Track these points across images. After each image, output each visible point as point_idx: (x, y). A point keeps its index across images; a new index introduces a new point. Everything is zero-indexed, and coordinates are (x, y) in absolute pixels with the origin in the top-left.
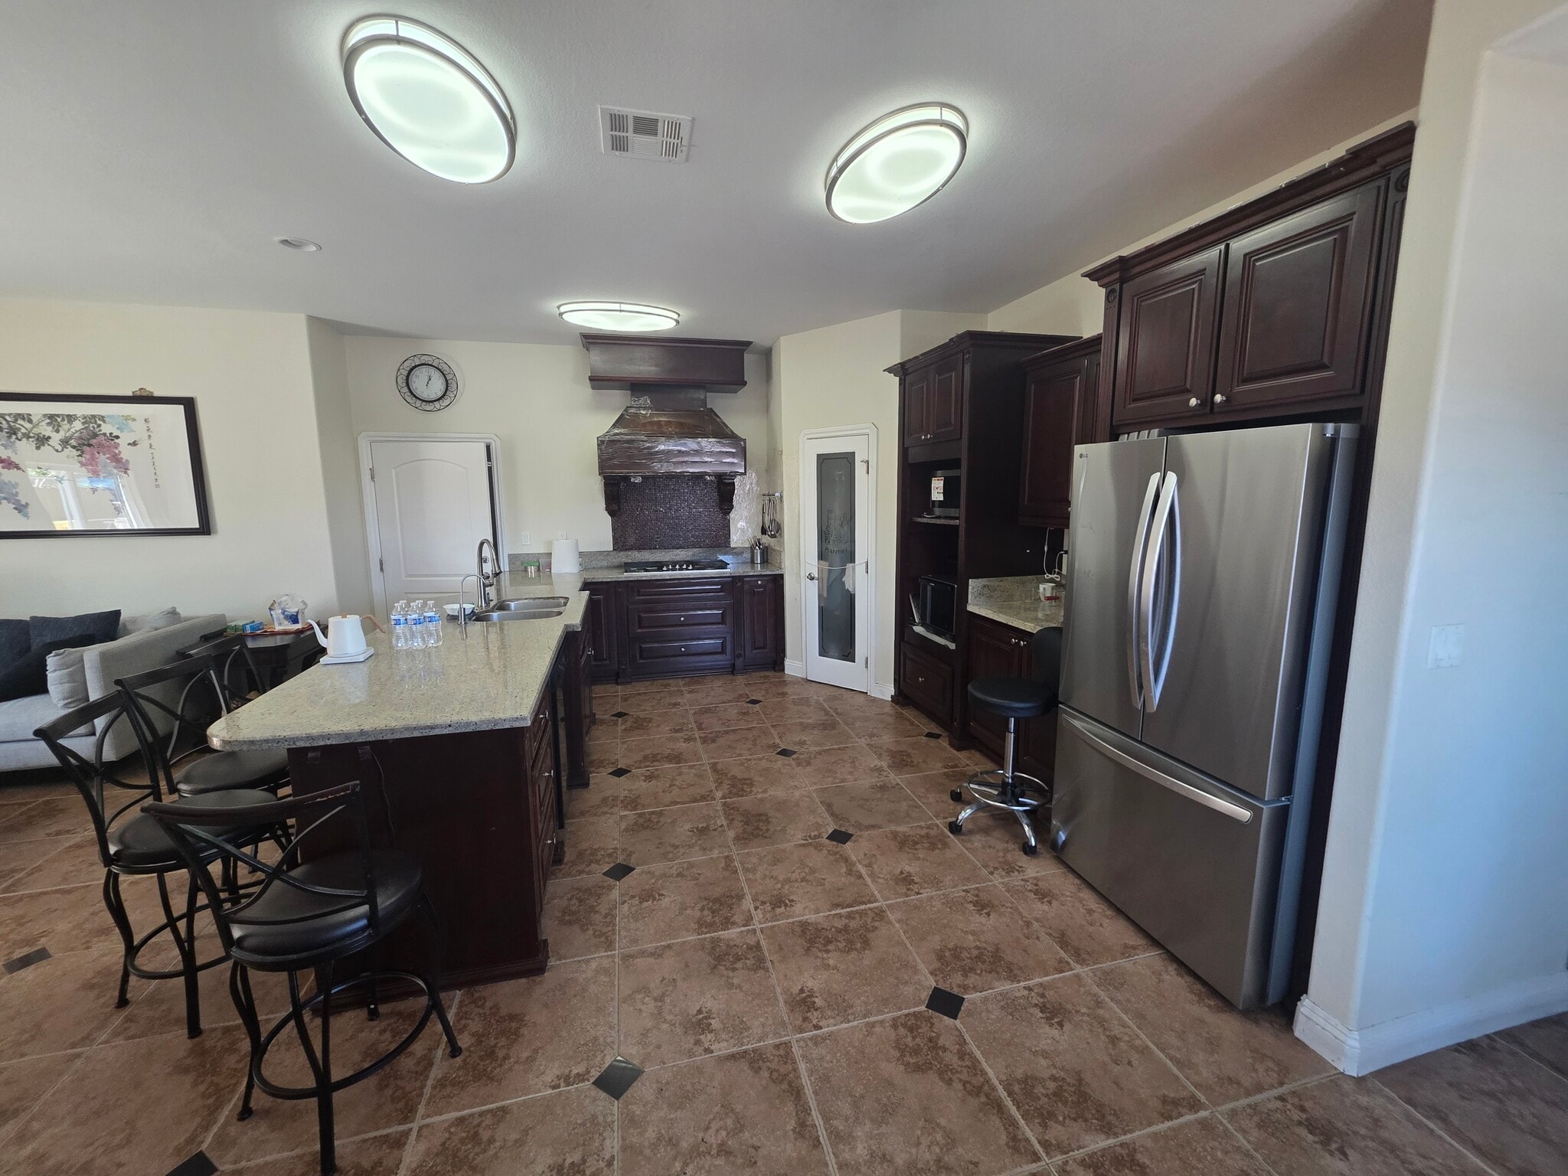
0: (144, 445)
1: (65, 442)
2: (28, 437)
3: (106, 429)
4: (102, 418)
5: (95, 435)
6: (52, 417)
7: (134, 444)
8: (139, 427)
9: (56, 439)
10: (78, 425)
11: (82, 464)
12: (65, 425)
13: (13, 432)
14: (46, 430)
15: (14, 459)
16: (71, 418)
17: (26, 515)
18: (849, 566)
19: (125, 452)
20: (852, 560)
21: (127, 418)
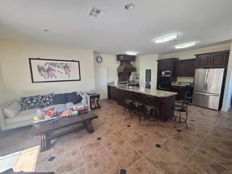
0: (73, 68)
1: (62, 67)
2: (57, 66)
3: (68, 65)
4: (68, 64)
5: (66, 66)
6: (61, 63)
7: (72, 67)
8: (72, 65)
9: (61, 67)
10: (64, 65)
11: (65, 71)
12: (62, 65)
13: (55, 65)
14: (60, 65)
15: (55, 70)
16: (63, 64)
17: (56, 78)
18: (150, 82)
19: (70, 69)
20: (150, 81)
21: (71, 64)
